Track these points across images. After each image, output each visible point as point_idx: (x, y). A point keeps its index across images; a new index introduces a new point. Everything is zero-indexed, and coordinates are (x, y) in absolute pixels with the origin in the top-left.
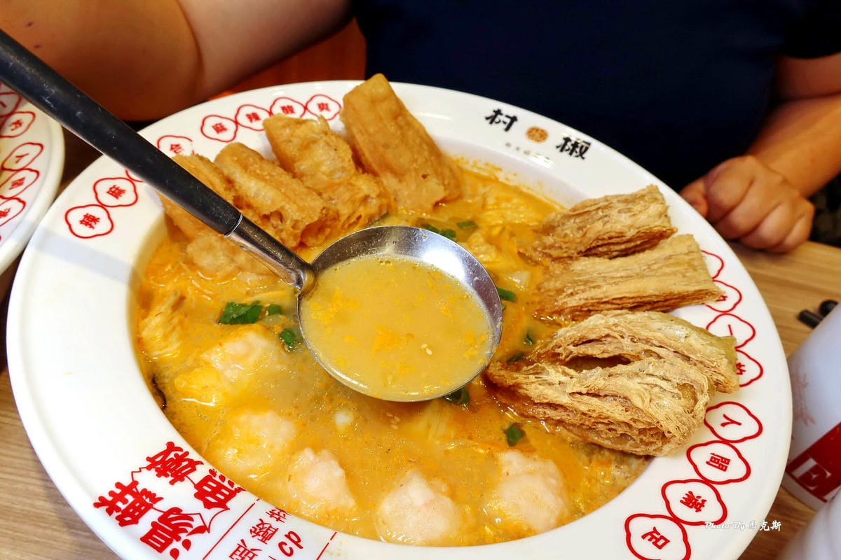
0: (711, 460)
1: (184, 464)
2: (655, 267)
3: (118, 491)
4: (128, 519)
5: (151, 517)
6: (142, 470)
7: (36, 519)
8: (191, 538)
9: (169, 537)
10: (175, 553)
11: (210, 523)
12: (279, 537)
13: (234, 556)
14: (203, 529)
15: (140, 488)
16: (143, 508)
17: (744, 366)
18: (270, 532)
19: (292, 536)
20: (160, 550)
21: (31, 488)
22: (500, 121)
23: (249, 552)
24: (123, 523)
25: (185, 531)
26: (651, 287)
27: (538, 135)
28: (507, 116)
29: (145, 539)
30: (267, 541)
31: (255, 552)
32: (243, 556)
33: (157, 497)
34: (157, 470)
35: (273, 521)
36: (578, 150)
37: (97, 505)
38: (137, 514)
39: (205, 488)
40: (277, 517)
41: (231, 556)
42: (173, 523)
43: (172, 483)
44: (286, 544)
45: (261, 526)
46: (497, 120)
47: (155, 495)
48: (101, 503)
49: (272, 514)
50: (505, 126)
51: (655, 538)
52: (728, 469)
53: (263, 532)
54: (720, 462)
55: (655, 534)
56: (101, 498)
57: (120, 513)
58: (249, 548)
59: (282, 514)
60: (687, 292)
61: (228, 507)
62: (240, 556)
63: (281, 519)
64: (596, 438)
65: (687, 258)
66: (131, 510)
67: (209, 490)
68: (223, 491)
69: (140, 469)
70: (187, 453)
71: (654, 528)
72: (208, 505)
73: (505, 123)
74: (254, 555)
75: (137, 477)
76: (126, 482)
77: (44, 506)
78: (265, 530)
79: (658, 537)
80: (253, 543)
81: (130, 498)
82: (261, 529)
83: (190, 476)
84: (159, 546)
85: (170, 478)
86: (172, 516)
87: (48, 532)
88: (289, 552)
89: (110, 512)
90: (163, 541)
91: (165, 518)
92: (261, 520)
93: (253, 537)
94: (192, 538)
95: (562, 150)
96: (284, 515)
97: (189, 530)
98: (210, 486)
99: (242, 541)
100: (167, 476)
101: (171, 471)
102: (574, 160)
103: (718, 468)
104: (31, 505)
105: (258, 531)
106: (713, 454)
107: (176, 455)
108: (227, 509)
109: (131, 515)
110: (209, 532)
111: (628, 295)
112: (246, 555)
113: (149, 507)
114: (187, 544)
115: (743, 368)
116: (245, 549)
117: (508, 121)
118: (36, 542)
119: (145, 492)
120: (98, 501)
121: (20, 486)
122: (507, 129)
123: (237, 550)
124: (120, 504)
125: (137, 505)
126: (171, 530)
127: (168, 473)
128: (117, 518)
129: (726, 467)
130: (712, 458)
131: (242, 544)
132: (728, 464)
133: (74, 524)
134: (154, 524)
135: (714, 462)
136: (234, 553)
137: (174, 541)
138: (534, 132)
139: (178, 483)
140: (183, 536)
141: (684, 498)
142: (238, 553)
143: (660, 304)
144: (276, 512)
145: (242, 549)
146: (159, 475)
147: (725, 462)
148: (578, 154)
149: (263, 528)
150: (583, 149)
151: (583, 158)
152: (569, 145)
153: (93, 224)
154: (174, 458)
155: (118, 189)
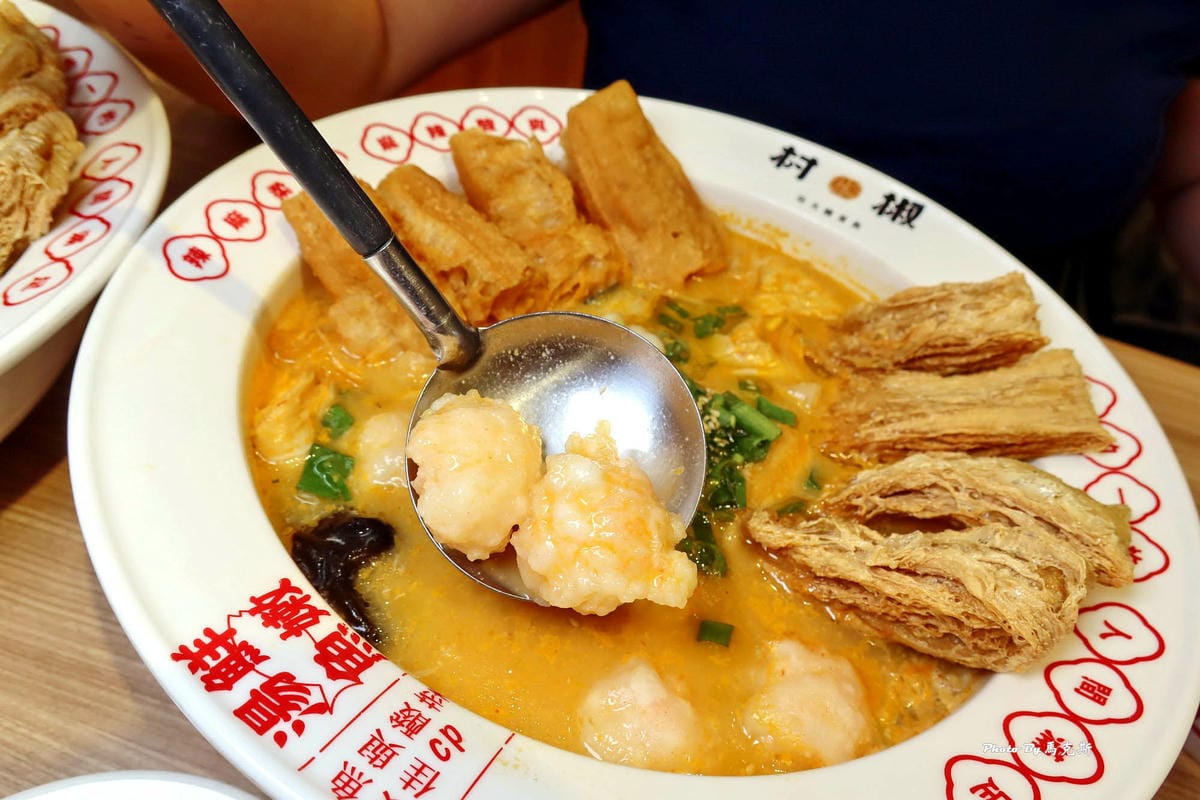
0: (1082, 687)
1: (303, 612)
2: (1013, 393)
3: (207, 640)
4: (218, 681)
5: (250, 682)
6: (244, 614)
7: (88, 673)
8: (306, 719)
9: (274, 714)
10: (281, 739)
11: (334, 700)
12: (432, 731)
13: (365, 752)
14: (323, 708)
15: (238, 639)
16: (240, 668)
17: (1139, 551)
18: (418, 723)
19: (451, 733)
20: (261, 731)
21: (85, 629)
22: (791, 165)
23: (387, 748)
24: (210, 687)
25: (297, 708)
26: (1003, 422)
27: (846, 188)
28: (803, 158)
29: (240, 713)
30: (413, 736)
31: (395, 749)
32: (378, 752)
33: (261, 654)
34: (264, 616)
35: (423, 708)
36: (907, 214)
37: (176, 657)
38: (231, 675)
39: (330, 649)
40: (431, 702)
41: (360, 752)
42: (281, 694)
43: (284, 637)
44: (440, 743)
45: (406, 713)
46: (787, 162)
47: (258, 651)
48: (182, 654)
49: (423, 697)
50: (798, 172)
51: (991, 793)
52: (1108, 703)
53: (409, 722)
54: (1096, 691)
55: (990, 788)
56: (183, 648)
57: (207, 672)
58: (387, 743)
59: (437, 698)
60: (1059, 433)
61: (362, 680)
62: (374, 752)
63: (436, 706)
64: (905, 637)
65: (1062, 384)
66: (224, 670)
67: (336, 653)
68: (356, 656)
69: (241, 612)
70: (308, 597)
71: (990, 779)
72: (333, 675)
73: (799, 167)
74: (394, 753)
75: (235, 623)
76: (220, 629)
77: (101, 656)
78: (411, 719)
79: (995, 792)
80: (393, 735)
81: (223, 653)
82: (405, 717)
83: (311, 629)
84: (259, 725)
85: (282, 630)
86: (280, 684)
87: (103, 693)
88: (443, 754)
89: (193, 669)
90: (265, 719)
91: (270, 685)
92: (406, 703)
93: (394, 726)
94: (308, 719)
95: (881, 213)
96: (440, 700)
97: (304, 707)
98: (337, 648)
99: (378, 731)
100: (277, 626)
101: (284, 619)
102: (897, 229)
103: (1093, 699)
104: (83, 654)
105: (401, 719)
106: (1086, 678)
107: (292, 598)
108: (359, 682)
109: (223, 676)
110: (331, 713)
111: (966, 431)
112: (382, 752)
113: (249, 668)
114: (299, 727)
115: (1138, 555)
116: (382, 744)
117: (804, 164)
118: (87, 706)
119: (244, 645)
120: (178, 652)
121: (71, 625)
122: (802, 176)
123: (370, 743)
124: (208, 659)
125: (233, 663)
126: (278, 704)
127: (280, 622)
128: (203, 679)
129: (1105, 699)
130: (1084, 683)
131: (377, 736)
132: (1108, 694)
133: (144, 686)
134: (254, 692)
135: (1087, 690)
136: (365, 747)
137: (282, 720)
138: (839, 184)
139: (292, 639)
140: (295, 715)
141: (1037, 739)
142: (371, 748)
143: (1016, 448)
144: (430, 695)
145: (376, 743)
146: (266, 624)
147: (1103, 692)
148: (905, 219)
149: (409, 716)
150: (913, 213)
151: (911, 227)
152: (892, 206)
153: (201, 262)
154: (290, 602)
155: (239, 216)
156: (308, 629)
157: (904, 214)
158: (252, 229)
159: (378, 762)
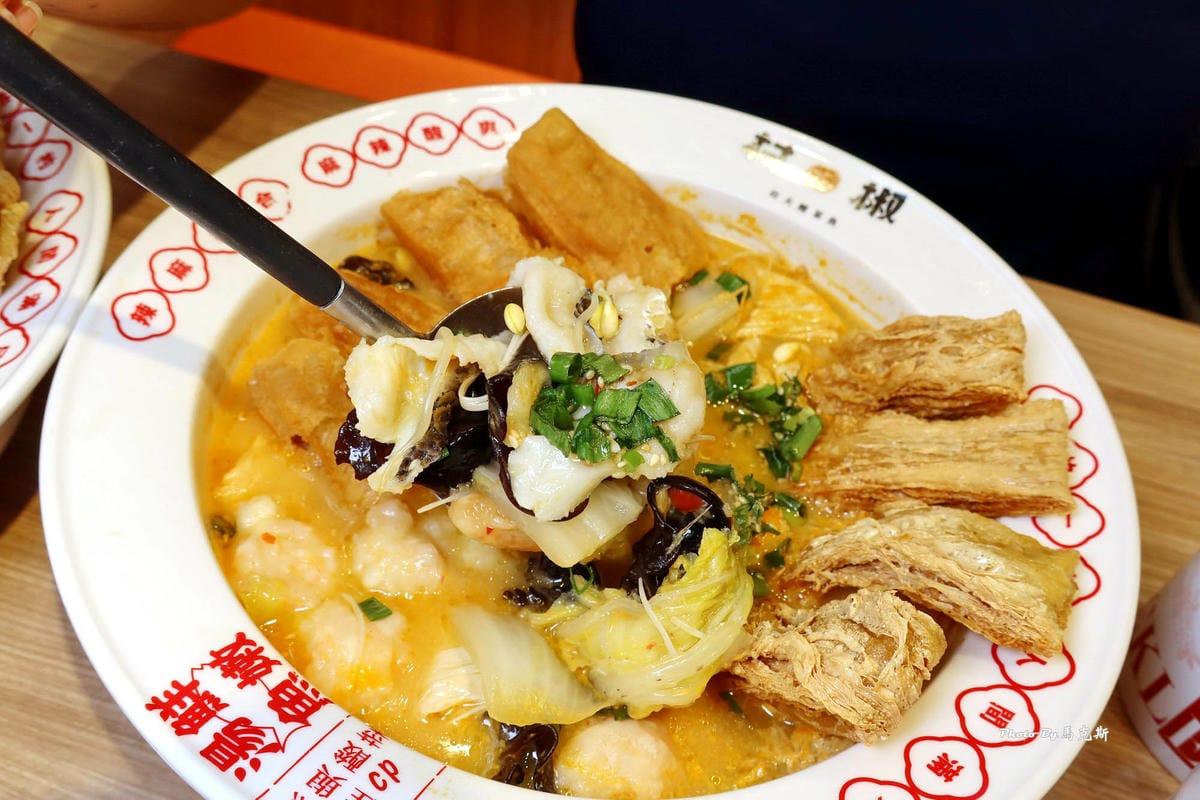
0: (988, 712)
1: (257, 662)
3: (175, 692)
4: (186, 727)
5: (213, 727)
6: (205, 667)
7: (68, 715)
8: (260, 757)
9: (234, 753)
10: (241, 774)
11: (286, 741)
12: (371, 766)
13: (312, 784)
14: (276, 748)
15: (201, 690)
16: (204, 715)
18: (359, 759)
19: (388, 766)
20: (224, 768)
21: (61, 673)
23: (331, 781)
24: (180, 732)
25: (255, 748)
28: (777, 146)
29: (206, 753)
30: (354, 770)
31: (339, 781)
32: (323, 784)
33: (222, 702)
34: (223, 668)
35: (365, 746)
37: (150, 707)
38: (196, 721)
39: (282, 696)
40: (371, 740)
41: (308, 784)
42: (240, 736)
43: (241, 686)
44: (378, 775)
45: (349, 750)
47: (219, 699)
48: (154, 704)
49: (365, 736)
52: (1008, 726)
53: (351, 758)
54: (1000, 716)
56: (155, 699)
57: (177, 719)
58: (332, 775)
59: (377, 737)
61: (310, 723)
62: (320, 784)
63: (376, 743)
66: (190, 717)
67: (287, 699)
68: (305, 701)
69: (202, 665)
70: (261, 649)
71: (880, 798)
72: (284, 718)
73: (773, 156)
74: (337, 785)
75: (198, 675)
76: (185, 681)
77: (78, 700)
78: (353, 755)
80: (337, 770)
81: (189, 702)
82: (348, 754)
83: (264, 678)
84: (222, 763)
85: (239, 680)
86: (239, 728)
87: (83, 734)
88: (381, 784)
89: (164, 716)
90: (227, 758)
91: (230, 729)
92: (349, 742)
93: (338, 762)
94: (264, 758)
95: (859, 207)
96: (380, 739)
97: (260, 747)
98: (288, 694)
99: (324, 766)
100: (235, 677)
101: (240, 671)
102: (876, 225)
103: (995, 723)
104: (62, 697)
105: (345, 755)
106: (993, 704)
107: (247, 650)
108: (307, 724)
109: (190, 722)
110: (283, 751)
112: (327, 784)
113: (212, 714)
114: (256, 764)
116: (327, 777)
117: (778, 153)
118: (68, 746)
119: (207, 694)
120: (151, 702)
121: (47, 670)
123: (317, 776)
124: (176, 708)
125: (198, 710)
126: (237, 745)
127: (237, 673)
128: (174, 725)
129: (1006, 723)
130: (991, 708)
131: (323, 771)
132: (1010, 719)
133: (118, 727)
134: (216, 735)
135: (991, 715)
136: (312, 780)
137: (241, 759)
139: (249, 687)
140: (252, 754)
141: (933, 761)
142: (317, 781)
144: (370, 734)
145: (322, 777)
146: (225, 675)
147: (1006, 717)
148: (885, 213)
149: (352, 753)
150: (894, 206)
151: (891, 221)
152: (872, 197)
153: (148, 319)
154: (246, 654)
155: (181, 265)
156: (262, 678)
157: (884, 207)
158: (194, 278)
159: (324, 793)
